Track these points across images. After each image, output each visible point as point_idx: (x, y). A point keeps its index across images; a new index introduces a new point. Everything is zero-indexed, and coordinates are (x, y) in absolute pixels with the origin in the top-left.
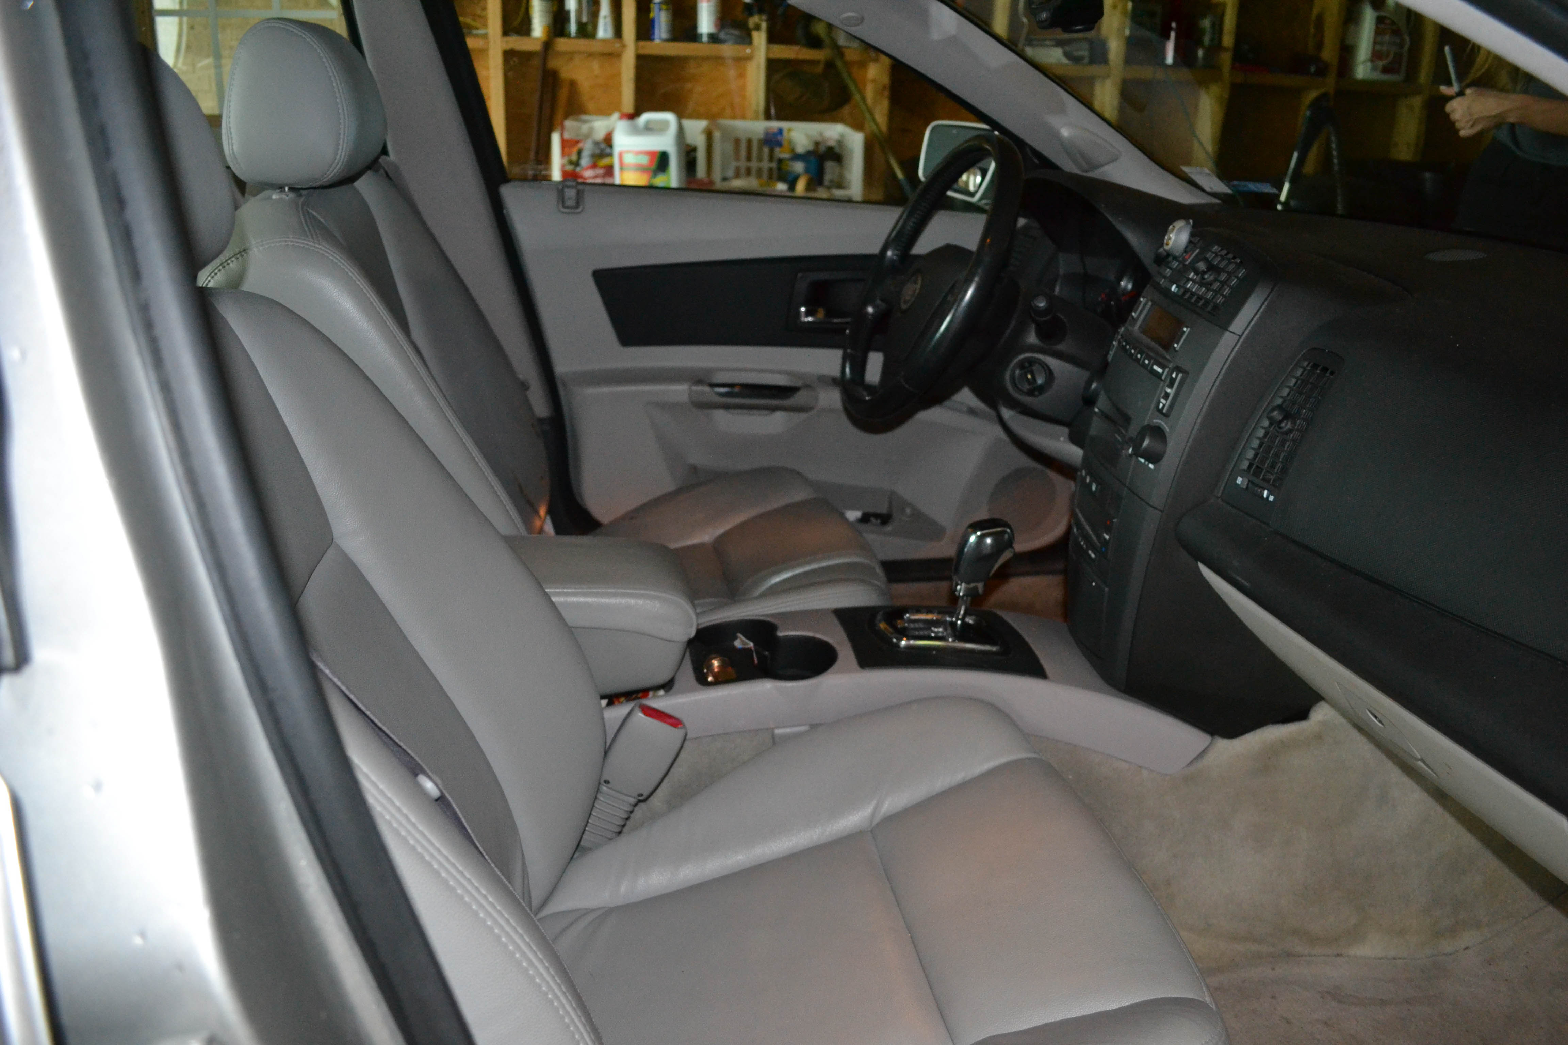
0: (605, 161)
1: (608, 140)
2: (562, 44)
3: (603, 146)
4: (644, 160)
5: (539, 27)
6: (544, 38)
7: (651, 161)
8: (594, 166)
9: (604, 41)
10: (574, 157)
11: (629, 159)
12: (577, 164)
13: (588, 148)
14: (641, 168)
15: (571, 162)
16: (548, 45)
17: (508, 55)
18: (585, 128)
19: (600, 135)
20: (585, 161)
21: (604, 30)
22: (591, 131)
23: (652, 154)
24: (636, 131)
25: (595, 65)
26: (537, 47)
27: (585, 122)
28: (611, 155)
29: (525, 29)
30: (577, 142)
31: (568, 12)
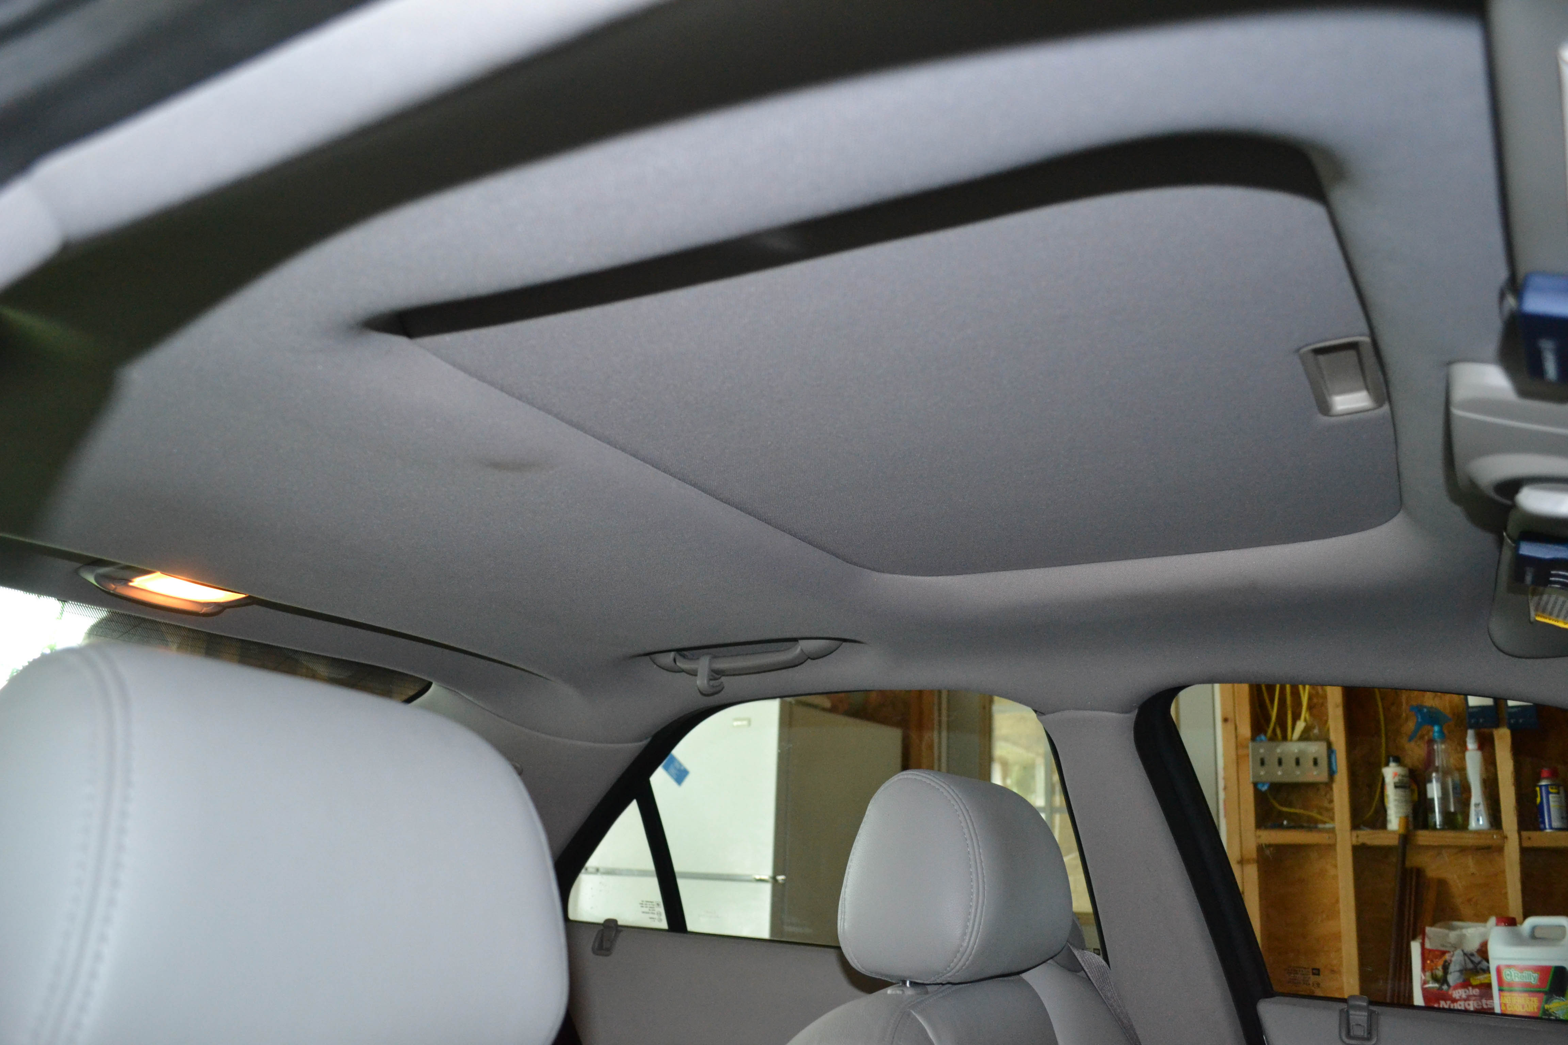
0: (1481, 979)
1: (1483, 952)
2: (1423, 837)
3: (1477, 959)
4: (1533, 978)
5: (1395, 820)
6: (1402, 831)
7: (1542, 980)
8: (1466, 984)
9: (1478, 832)
10: (1440, 973)
11: (1512, 977)
12: (1444, 981)
13: (1456, 960)
14: (1529, 989)
15: (1435, 979)
16: (1406, 839)
17: (1359, 851)
18: (1453, 935)
19: (1473, 945)
20: (1452, 978)
21: (1478, 820)
22: (1462, 937)
23: (1543, 971)
24: (1519, 941)
25: (1470, 862)
26: (1394, 841)
27: (1452, 928)
28: (1487, 971)
29: (1379, 820)
30: (1444, 953)
31: (1432, 800)
